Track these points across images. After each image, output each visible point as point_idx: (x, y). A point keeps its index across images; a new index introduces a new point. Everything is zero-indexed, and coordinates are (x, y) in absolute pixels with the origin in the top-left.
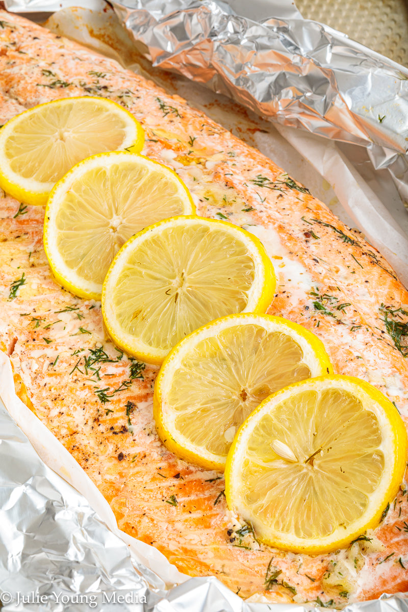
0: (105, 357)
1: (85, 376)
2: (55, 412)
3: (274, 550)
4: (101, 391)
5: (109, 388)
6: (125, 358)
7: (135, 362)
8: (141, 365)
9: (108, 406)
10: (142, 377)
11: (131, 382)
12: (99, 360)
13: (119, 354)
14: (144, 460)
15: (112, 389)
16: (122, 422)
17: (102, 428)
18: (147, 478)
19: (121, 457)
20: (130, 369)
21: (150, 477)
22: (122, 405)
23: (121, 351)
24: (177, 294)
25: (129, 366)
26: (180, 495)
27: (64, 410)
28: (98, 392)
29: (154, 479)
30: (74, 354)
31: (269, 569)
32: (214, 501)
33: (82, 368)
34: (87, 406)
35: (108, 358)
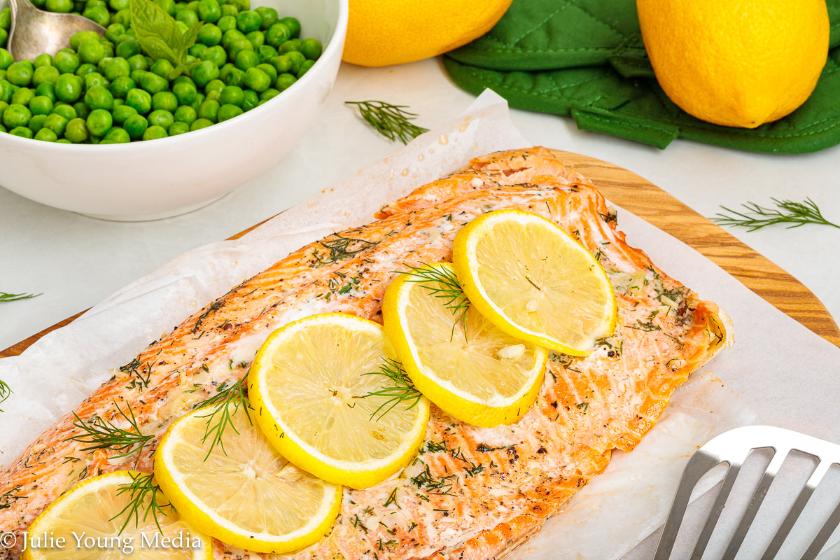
0: (423, 475)
1: (453, 486)
2: (502, 509)
3: (618, 325)
4: (469, 472)
5: (464, 468)
6: (420, 457)
7: (426, 449)
8: (429, 444)
9: (486, 465)
10: (444, 442)
11: (453, 451)
12: (428, 477)
13: (418, 463)
14: (543, 432)
15: (464, 465)
16: (503, 454)
17: (511, 471)
18: (563, 429)
19: (542, 451)
20: (436, 452)
21: (561, 426)
22: (481, 455)
23: (414, 460)
24: (353, 397)
25: (432, 454)
26: (574, 402)
27: (497, 503)
28: (471, 475)
29: (562, 423)
30: (426, 499)
31: (638, 328)
32: (577, 373)
33: (444, 490)
34: (488, 485)
35: (424, 472)
